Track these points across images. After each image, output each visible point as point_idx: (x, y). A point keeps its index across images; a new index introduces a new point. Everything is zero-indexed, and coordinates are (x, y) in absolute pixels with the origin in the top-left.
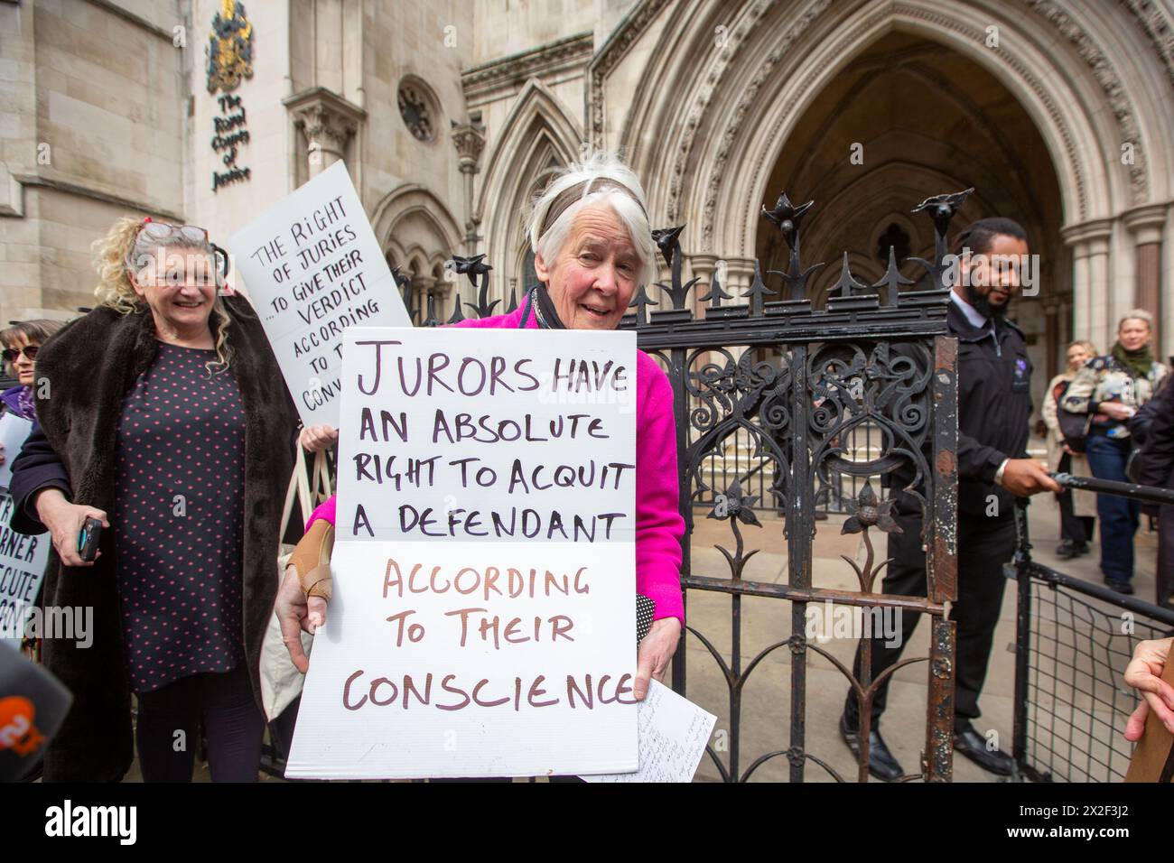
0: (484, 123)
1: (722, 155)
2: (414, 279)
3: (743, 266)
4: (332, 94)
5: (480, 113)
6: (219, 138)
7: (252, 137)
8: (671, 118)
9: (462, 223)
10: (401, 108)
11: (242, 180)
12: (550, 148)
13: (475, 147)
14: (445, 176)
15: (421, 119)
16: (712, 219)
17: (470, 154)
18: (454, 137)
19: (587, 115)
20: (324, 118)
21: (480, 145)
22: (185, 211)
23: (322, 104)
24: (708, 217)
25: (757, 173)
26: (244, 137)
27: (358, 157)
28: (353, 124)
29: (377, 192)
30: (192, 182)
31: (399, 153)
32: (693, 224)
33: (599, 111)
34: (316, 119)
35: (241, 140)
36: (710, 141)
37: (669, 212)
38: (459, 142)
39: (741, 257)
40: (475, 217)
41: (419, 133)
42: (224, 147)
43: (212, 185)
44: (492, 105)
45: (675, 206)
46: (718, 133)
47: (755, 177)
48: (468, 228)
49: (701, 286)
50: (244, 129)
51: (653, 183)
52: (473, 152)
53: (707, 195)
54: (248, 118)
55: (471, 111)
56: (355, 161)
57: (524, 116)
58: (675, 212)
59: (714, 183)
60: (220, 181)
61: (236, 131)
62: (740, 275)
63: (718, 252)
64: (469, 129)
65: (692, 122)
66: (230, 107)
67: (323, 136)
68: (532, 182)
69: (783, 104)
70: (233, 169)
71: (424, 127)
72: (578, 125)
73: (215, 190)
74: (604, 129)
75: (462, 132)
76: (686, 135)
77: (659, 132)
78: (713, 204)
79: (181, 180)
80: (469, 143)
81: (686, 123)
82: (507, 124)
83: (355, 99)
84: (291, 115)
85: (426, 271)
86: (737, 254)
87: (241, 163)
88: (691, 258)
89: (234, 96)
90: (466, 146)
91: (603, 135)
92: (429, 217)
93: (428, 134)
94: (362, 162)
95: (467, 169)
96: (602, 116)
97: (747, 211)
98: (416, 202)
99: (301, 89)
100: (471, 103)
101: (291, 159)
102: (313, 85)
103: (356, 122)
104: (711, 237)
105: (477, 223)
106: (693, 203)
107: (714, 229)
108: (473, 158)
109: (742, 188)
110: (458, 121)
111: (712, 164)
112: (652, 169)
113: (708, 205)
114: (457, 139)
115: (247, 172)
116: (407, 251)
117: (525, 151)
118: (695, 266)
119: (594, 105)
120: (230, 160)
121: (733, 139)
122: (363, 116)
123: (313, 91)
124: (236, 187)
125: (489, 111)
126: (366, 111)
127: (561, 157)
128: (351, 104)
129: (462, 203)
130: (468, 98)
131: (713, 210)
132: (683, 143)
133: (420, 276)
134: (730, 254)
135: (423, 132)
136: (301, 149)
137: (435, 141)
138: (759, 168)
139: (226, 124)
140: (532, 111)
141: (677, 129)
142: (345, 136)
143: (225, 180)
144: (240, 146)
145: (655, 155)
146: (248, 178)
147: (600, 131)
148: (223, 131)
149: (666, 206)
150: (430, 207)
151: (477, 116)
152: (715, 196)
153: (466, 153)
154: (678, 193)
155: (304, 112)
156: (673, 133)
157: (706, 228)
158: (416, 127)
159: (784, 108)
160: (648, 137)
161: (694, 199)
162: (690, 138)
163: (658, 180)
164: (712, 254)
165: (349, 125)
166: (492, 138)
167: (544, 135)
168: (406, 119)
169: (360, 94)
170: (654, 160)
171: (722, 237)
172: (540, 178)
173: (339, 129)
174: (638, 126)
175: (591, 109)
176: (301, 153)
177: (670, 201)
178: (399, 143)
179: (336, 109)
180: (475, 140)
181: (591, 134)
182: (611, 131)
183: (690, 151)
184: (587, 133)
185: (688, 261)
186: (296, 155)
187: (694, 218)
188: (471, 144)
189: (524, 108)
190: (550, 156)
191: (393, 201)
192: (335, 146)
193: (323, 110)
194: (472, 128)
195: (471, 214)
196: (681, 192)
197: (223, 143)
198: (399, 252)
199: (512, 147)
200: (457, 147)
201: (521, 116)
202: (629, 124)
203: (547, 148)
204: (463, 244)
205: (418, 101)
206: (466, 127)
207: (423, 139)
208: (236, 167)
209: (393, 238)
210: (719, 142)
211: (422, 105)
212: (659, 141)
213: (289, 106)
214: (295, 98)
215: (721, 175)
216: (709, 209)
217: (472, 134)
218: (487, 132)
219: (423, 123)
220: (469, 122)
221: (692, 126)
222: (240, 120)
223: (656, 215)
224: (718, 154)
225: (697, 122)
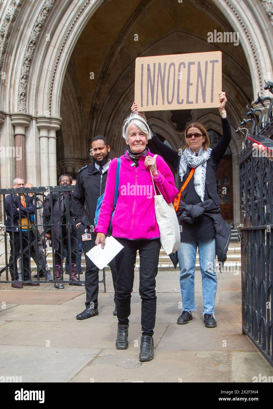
1: (32, 42)
3: (50, 123)
16: (26, 88)
24: (22, 86)
25: (59, 56)
39: (49, 116)
46: (29, 27)
47: (58, 60)
49: (19, 136)
53: (22, 71)
59: (27, 62)
62: (49, 129)
63: (32, 113)
65: (8, 17)
69: (76, 8)
76: (3, 26)
78: (26, 77)
81: (3, 18)
86: (47, 114)
88: (10, 116)
106: (11, 76)
107: (28, 95)
109: (49, 66)
111: (25, 48)
113: (23, 78)
118: (13, 122)
121: (39, 31)
131: (27, 82)
134: (40, 114)
138: (60, 53)
152: (28, 71)
157: (21, 95)
159: (77, 12)
161: (12, 74)
162: (6, 29)
164: (27, 113)
171: (34, 102)
183: (7, 38)
185: (8, 118)
187: (12, 87)
210: (30, 33)
215: (32, 57)
216: (23, 81)
224: (29, 41)
225: (11, 17)
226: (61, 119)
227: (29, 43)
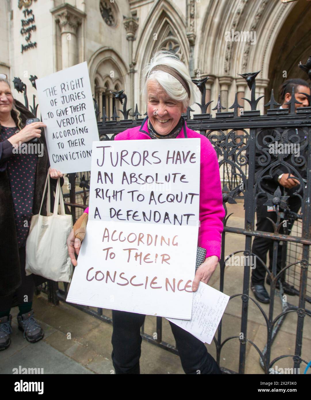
0: (138, 16)
1: (253, 27)
2: (107, 91)
3: (262, 83)
4: (71, 6)
5: (136, 11)
6: (23, 29)
7: (38, 28)
8: (228, 10)
9: (128, 64)
10: (101, 11)
11: (34, 48)
12: (169, 27)
13: (134, 28)
14: (120, 42)
15: (109, 16)
16: (247, 60)
17: (132, 31)
18: (124, 24)
19: (187, 10)
20: (68, 18)
21: (136, 27)
22: (10, 62)
23: (67, 11)
24: (245, 59)
26: (34, 28)
27: (83, 35)
28: (80, 20)
29: (90, 51)
30: (13, 49)
31: (100, 32)
32: (238, 62)
33: (192, 8)
34: (64, 18)
35: (33, 30)
36: (247, 20)
37: (226, 57)
38: (127, 26)
39: (261, 79)
40: (134, 61)
41: (109, 22)
42: (25, 33)
43: (21, 50)
44: (142, 8)
45: (229, 54)
46: (252, 16)
48: (131, 66)
49: (240, 93)
50: (34, 24)
51: (218, 42)
52: (133, 31)
53: (245, 47)
54: (36, 19)
55: (132, 10)
56: (81, 37)
57: (157, 12)
58: (229, 57)
60: (24, 48)
61: (31, 25)
62: (260, 87)
64: (131, 20)
65: (239, 11)
66: (28, 14)
67: (68, 26)
68: (160, 43)
70: (29, 43)
71: (111, 19)
72: (182, 15)
73: (22, 52)
74: (195, 17)
75: (128, 21)
76: (235, 18)
77: (222, 17)
78: (248, 52)
79: (8, 49)
80: (131, 26)
81: (235, 12)
82: (149, 16)
83: (81, 8)
84: (54, 17)
85: (112, 87)
86: (260, 77)
87: (33, 40)
88: (236, 79)
89: (29, 9)
90: (130, 27)
91: (195, 20)
92: (113, 62)
93: (113, 23)
94: (84, 37)
95: (130, 39)
96: (194, 10)
97: (264, 55)
98: (107, 55)
99: (58, 5)
100: (132, 7)
101: (54, 37)
102: (63, 2)
103: (82, 19)
104: (246, 68)
105: (135, 64)
106: (238, 52)
107: (248, 65)
108: (133, 33)
109: (262, 44)
110: (126, 16)
112: (218, 36)
113: (245, 53)
114: (126, 24)
115: (35, 44)
116: (104, 78)
117: (157, 29)
118: (238, 83)
119: (190, 5)
120: (28, 39)
121: (259, 19)
122: (85, 16)
123: (63, 5)
124: (31, 51)
125: (140, 10)
126: (86, 13)
127: (174, 32)
128: (79, 10)
129: (128, 55)
130: (131, 4)
131: (247, 55)
132: (234, 22)
133: (109, 89)
135: (111, 22)
136: (58, 32)
137: (116, 26)
138: (271, 33)
139: (26, 22)
140: (161, 9)
141: (231, 15)
142: (77, 26)
143: (26, 48)
144: (32, 32)
145: (220, 28)
146: (36, 47)
147: (193, 18)
148: (25, 26)
149: (225, 54)
150: (114, 57)
151: (135, 13)
152: (249, 48)
153: (129, 31)
154: (230, 47)
155: (59, 15)
156: (229, 17)
157: (244, 65)
158: (108, 20)
160: (217, 20)
161: (238, 50)
162: (237, 20)
163: (221, 41)
165: (79, 20)
166: (141, 24)
167: (166, 21)
168: (103, 16)
169: (83, 5)
170: (219, 31)
171: (251, 69)
172: (164, 42)
173: (74, 22)
174: (212, 14)
175: (189, 7)
176: (58, 34)
177: (226, 51)
178: (100, 28)
179: (73, 13)
180: (134, 25)
181: (189, 19)
182: (198, 18)
183: (238, 25)
184: (187, 19)
185: (234, 81)
186: (56, 35)
187: (238, 59)
188: (132, 27)
189: (156, 8)
190: (169, 31)
191: (98, 55)
192: (73, 31)
193: (68, 14)
194: (133, 19)
195: (132, 60)
196: (232, 47)
197: (25, 31)
198: (100, 79)
199: (151, 27)
200: (126, 28)
201: (155, 12)
202: (208, 14)
203: (167, 27)
204: (128, 74)
205: (108, 7)
206: (130, 18)
207: (110, 25)
208: (31, 42)
209: (97, 72)
211: (110, 9)
212: (222, 21)
213: (53, 13)
214: (56, 9)
216: (246, 55)
217: (133, 22)
218: (139, 20)
219: (110, 17)
220: (131, 16)
221: (238, 13)
222: (32, 20)
223: (219, 58)
224: (251, 26)
225: (241, 11)
226: (269, 80)
227: (252, 27)
